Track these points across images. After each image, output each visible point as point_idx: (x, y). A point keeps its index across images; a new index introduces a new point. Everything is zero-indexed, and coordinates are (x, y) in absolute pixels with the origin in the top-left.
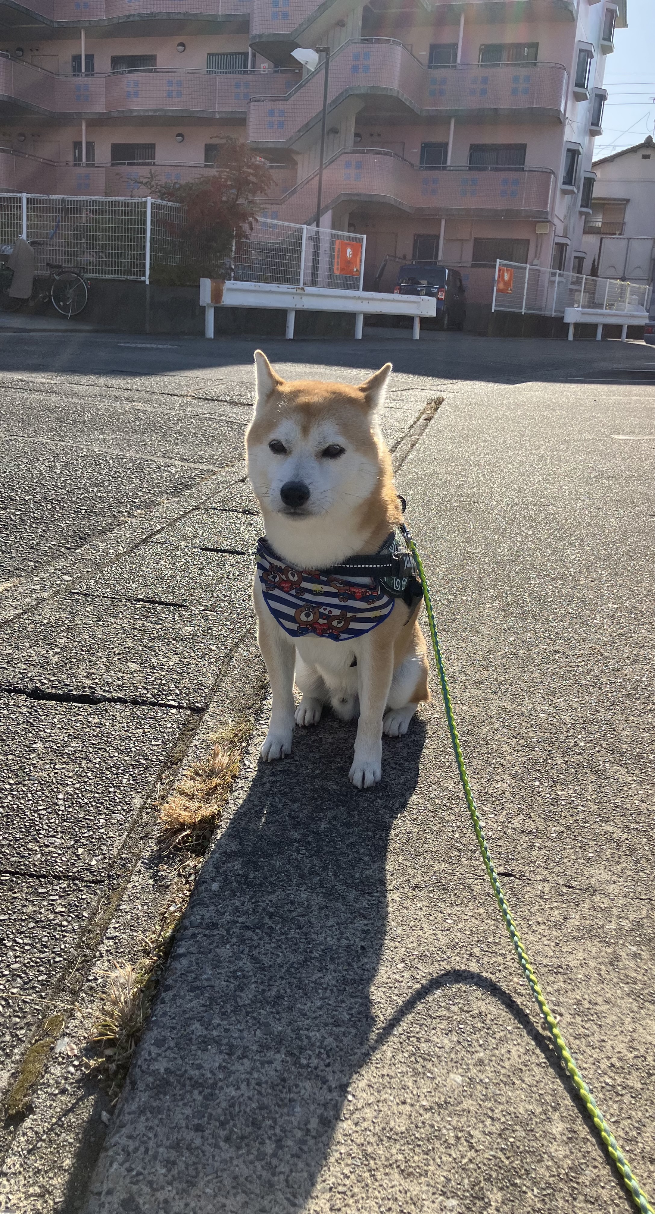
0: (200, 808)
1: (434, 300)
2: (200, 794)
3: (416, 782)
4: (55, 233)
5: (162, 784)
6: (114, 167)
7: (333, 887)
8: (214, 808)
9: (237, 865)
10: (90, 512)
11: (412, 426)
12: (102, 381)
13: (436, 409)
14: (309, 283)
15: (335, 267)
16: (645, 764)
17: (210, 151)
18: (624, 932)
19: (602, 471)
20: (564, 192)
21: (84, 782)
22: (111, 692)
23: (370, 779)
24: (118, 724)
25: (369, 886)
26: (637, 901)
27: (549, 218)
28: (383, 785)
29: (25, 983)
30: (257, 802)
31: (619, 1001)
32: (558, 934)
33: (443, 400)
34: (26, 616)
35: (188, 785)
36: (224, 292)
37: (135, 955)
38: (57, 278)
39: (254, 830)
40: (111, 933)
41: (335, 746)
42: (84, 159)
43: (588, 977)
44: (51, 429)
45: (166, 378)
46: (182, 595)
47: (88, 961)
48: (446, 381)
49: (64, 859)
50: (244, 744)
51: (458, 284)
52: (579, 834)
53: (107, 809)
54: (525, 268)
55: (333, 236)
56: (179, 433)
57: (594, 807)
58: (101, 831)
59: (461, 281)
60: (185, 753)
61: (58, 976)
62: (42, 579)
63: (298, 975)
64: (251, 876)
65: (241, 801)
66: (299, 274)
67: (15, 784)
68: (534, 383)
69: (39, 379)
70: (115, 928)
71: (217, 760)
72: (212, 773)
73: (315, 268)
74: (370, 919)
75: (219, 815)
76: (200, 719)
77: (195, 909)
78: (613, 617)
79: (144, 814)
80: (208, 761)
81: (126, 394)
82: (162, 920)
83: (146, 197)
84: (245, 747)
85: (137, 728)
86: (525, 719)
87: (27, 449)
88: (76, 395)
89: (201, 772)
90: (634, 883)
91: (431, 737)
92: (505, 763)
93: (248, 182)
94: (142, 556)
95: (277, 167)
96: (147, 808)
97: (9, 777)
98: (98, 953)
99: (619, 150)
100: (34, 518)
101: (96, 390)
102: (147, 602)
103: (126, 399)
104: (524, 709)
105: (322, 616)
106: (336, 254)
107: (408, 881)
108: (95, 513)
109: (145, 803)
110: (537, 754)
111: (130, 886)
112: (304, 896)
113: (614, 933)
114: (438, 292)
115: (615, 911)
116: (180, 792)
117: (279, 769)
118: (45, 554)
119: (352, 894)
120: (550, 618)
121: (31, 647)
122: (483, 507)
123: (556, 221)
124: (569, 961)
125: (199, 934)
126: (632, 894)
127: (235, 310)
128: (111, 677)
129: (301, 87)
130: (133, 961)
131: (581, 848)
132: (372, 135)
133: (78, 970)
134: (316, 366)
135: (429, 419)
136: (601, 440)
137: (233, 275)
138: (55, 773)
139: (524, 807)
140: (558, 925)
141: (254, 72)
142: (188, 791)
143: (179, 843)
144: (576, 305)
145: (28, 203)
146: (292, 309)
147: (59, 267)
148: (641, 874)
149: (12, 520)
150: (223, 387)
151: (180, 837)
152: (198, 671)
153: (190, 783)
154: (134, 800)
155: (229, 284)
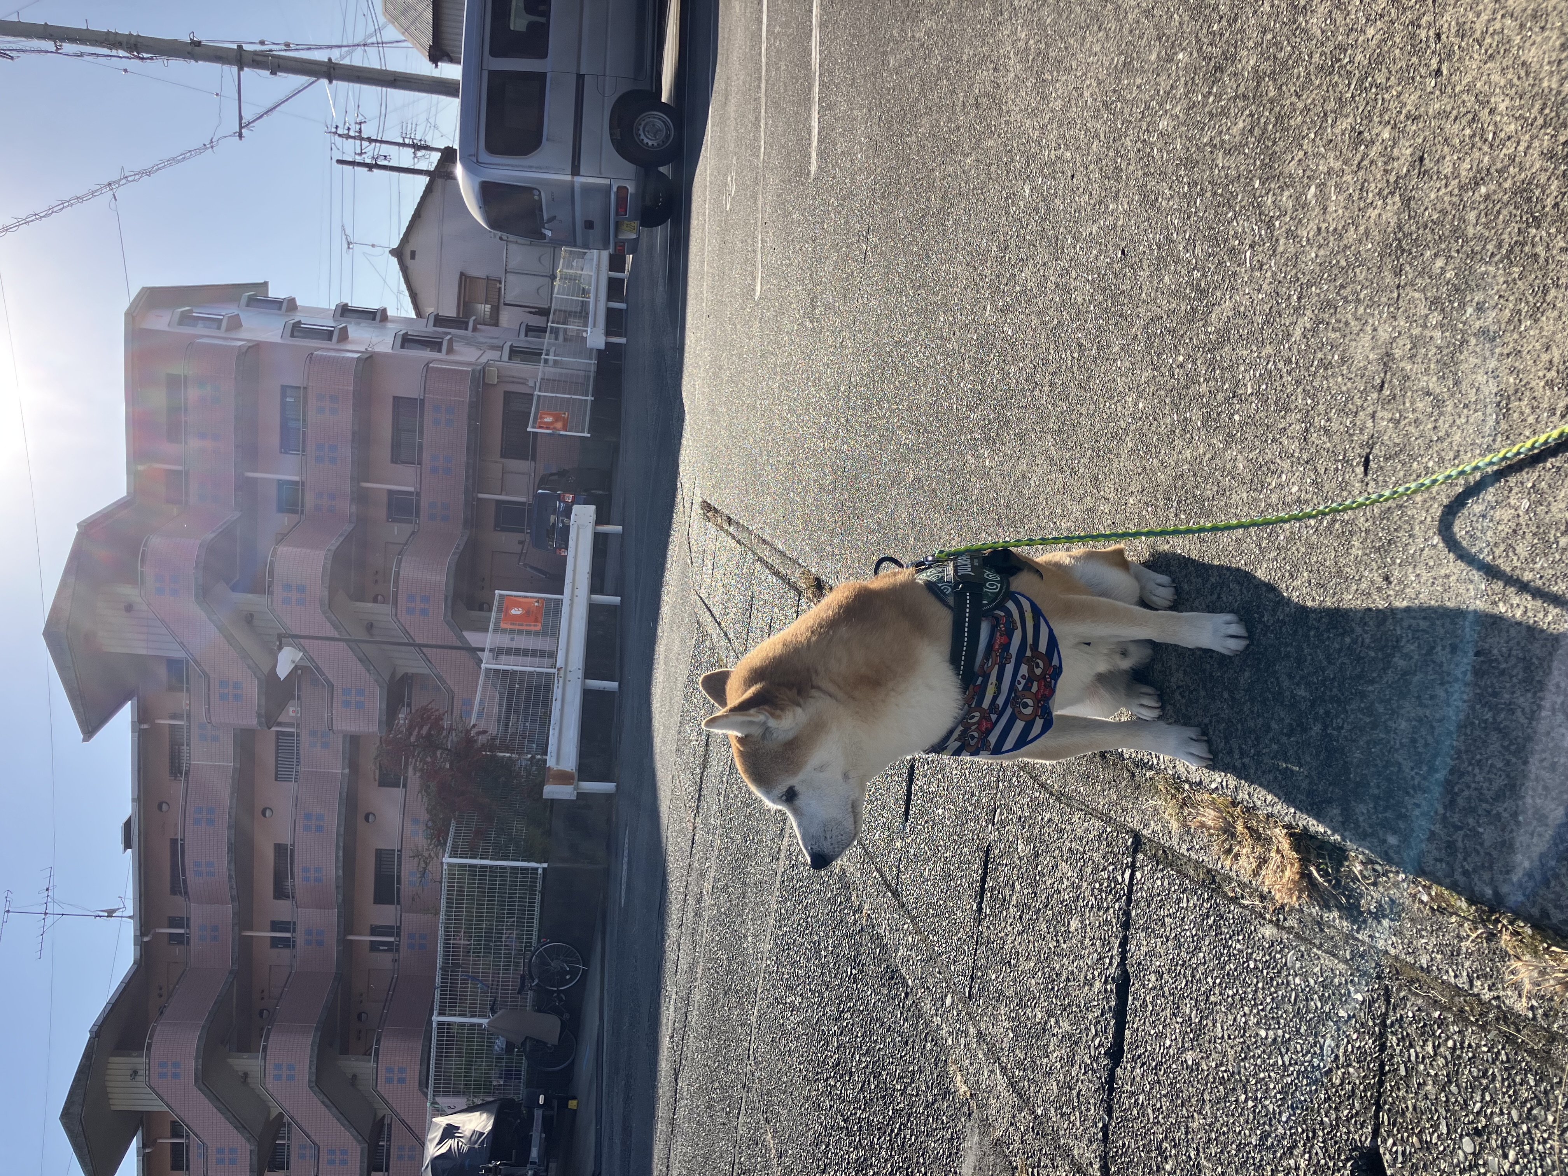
0: (1278, 851)
1: (576, 508)
2: (1259, 850)
3: (1238, 570)
4: (481, 981)
5: (1243, 897)
6: (402, 901)
7: (1390, 686)
8: (1279, 833)
9: (1361, 809)
10: (855, 961)
11: (739, 542)
12: (672, 932)
13: (716, 511)
14: (551, 660)
15: (532, 628)
16: (1208, 284)
17: (388, 780)
18: (1445, 321)
19: (804, 313)
20: (450, 351)
21: (1242, 999)
22: (1112, 956)
23: (1236, 629)
24: (1158, 950)
25: (1387, 640)
26: (1401, 303)
27: (479, 368)
28: (1242, 612)
29: (1539, 1103)
30: (1271, 777)
31: (1545, 333)
32: (1450, 404)
33: (704, 502)
34: (1004, 1059)
35: (1245, 864)
36: (560, 767)
37: (1494, 953)
38: (536, 981)
39: (1310, 783)
40: (1462, 982)
41: (1188, 670)
42: (392, 939)
43: (1512, 370)
44: (740, 1004)
45: (671, 848)
46: (972, 852)
47: (1505, 1017)
48: (679, 496)
49: (1355, 1036)
50: (1187, 787)
51: (556, 477)
52: (1308, 369)
53: (1279, 972)
54: (539, 396)
55: (496, 631)
56: (745, 837)
57: (1269, 349)
58: (1312, 982)
59: (552, 475)
60: (1198, 864)
61: (1528, 1059)
62: (951, 1034)
63: (1519, 740)
64: (1376, 791)
65: (1269, 798)
66: (540, 674)
67: (1246, 1093)
68: (684, 389)
69: (669, 1014)
70: (1456, 976)
71: (1210, 823)
72: (1228, 831)
73: (534, 653)
74: (1435, 641)
75: (1288, 826)
76: (1150, 840)
77: (1427, 869)
78: (1005, 310)
79: (1287, 924)
80: (1211, 835)
81: (691, 901)
82: (1443, 913)
83: (442, 863)
84: (1191, 787)
85: (1163, 925)
86: (1146, 427)
87: (768, 1038)
88: (692, 968)
89: (1227, 846)
90: (1375, 306)
91: (1173, 546)
92: (1208, 456)
93: (429, 734)
94: (917, 900)
95: (410, 698)
96: (1278, 920)
97: (1237, 1101)
98: (1493, 1002)
99: (403, 287)
100: (864, 1036)
101: (686, 942)
102: (982, 898)
103: (698, 902)
104: (1133, 427)
105: (1027, 687)
106: (517, 627)
107: (1379, 589)
108: (856, 956)
109: (1271, 921)
110: (1196, 416)
111: (1392, 951)
112: (1404, 725)
113: (1447, 334)
114: (564, 502)
115: (1416, 331)
116: (1255, 876)
117: (1223, 744)
118: (915, 1026)
119: (1399, 662)
120: (1006, 388)
121: (1048, 1056)
122: (851, 462)
123: (484, 360)
124: (1490, 393)
125: (1463, 867)
126: (1392, 309)
127: (583, 754)
128: (1089, 953)
129: (318, 669)
130: (1505, 956)
131: (1326, 369)
132: (376, 581)
133: (1518, 1031)
134: (656, 657)
135: (729, 520)
136: (762, 313)
137: (539, 757)
138: (1229, 1038)
139: (1271, 437)
140: (1439, 403)
141: (298, 725)
142: (1254, 865)
143: (1329, 882)
144: (584, 335)
145: (444, 1014)
146: (583, 683)
147: (523, 978)
148: (1362, 296)
149: (867, 1066)
150: (682, 776)
151: (1321, 880)
152: (1081, 839)
153: (1243, 861)
154: (1267, 936)
155: (551, 762)
